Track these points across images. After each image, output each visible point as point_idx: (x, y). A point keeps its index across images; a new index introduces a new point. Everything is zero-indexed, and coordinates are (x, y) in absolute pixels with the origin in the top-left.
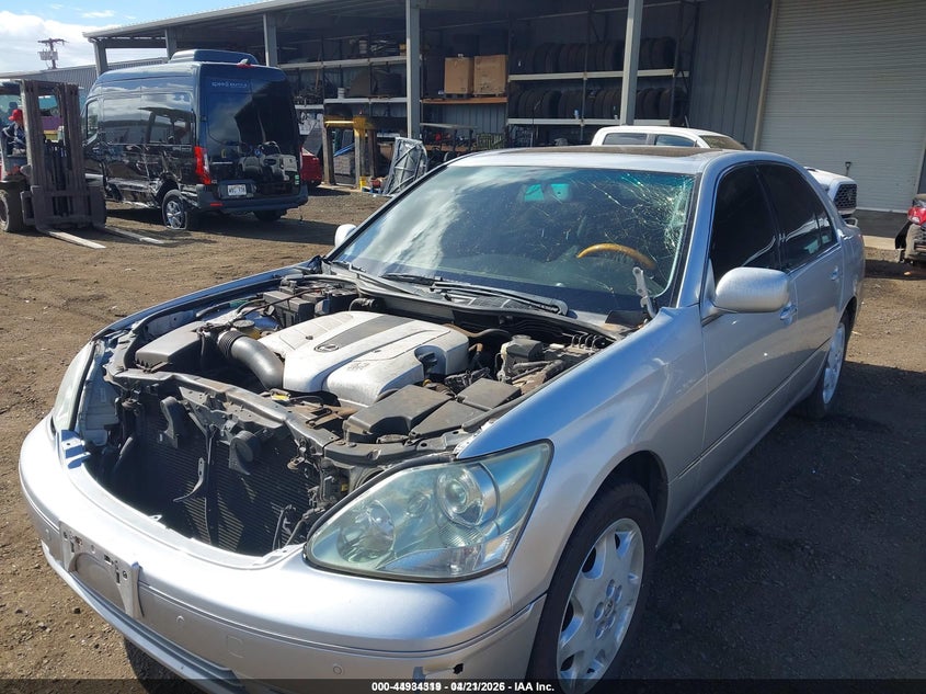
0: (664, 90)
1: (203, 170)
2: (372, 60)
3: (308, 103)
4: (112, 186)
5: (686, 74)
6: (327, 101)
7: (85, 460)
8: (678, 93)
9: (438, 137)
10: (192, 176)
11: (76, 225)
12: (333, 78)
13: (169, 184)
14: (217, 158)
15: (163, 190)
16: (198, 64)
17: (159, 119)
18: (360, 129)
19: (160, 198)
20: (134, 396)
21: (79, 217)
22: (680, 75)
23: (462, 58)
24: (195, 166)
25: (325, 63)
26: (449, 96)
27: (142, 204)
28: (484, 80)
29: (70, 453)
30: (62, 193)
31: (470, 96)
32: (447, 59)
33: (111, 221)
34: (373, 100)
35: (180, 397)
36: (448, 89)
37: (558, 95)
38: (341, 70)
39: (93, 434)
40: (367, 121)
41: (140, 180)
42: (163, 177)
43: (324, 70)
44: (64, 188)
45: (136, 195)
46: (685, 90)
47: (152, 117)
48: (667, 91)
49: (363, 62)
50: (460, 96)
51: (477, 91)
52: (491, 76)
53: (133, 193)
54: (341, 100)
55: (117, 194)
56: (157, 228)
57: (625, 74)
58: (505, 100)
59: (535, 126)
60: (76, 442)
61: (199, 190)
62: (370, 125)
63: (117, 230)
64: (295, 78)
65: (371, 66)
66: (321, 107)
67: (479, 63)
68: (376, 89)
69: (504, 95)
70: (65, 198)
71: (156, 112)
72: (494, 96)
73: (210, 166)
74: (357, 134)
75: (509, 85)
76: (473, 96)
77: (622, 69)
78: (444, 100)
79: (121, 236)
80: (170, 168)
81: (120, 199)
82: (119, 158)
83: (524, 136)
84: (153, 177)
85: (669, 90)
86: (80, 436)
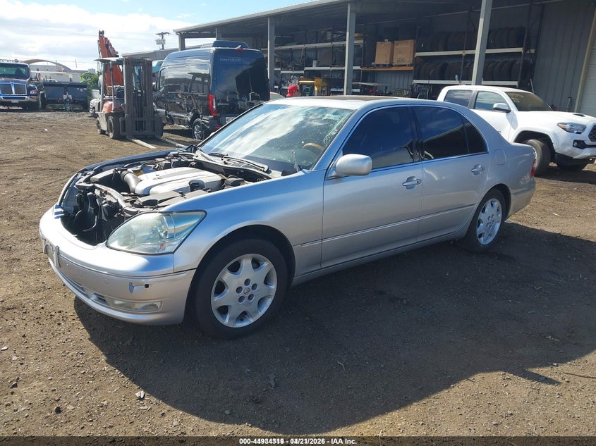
0: (516, 61)
1: (212, 108)
2: (334, 43)
3: (295, 70)
4: (169, 115)
5: (533, 51)
6: (306, 68)
7: (61, 217)
8: (526, 64)
9: (371, 91)
10: (208, 111)
11: (147, 136)
12: (311, 55)
13: (196, 116)
14: (224, 101)
15: (193, 118)
16: (214, 49)
17: (197, 79)
18: (318, 86)
19: (191, 123)
20: (81, 192)
21: (148, 132)
22: (528, 52)
23: (387, 42)
24: (208, 106)
25: (306, 45)
26: (378, 66)
27: (183, 126)
28: (400, 56)
29: (56, 213)
30: (140, 119)
31: (391, 65)
32: (378, 43)
33: (165, 135)
34: (333, 68)
35: (94, 193)
36: (377, 62)
37: (445, 65)
38: (316, 50)
39: (68, 208)
40: (323, 81)
41: (183, 113)
42: (193, 112)
43: (306, 50)
44: (142, 116)
45: (181, 121)
46: (531, 62)
47: (194, 78)
48: (518, 62)
49: (329, 44)
50: (385, 66)
51: (395, 62)
52: (404, 53)
53: (179, 120)
54: (314, 68)
55: (171, 120)
56: (188, 140)
57: (477, 52)
58: (412, 68)
59: (430, 85)
60: (60, 210)
61: (210, 119)
62: (325, 84)
63: (167, 140)
64: (290, 54)
65: (333, 47)
66: (303, 72)
67: (397, 45)
68: (335, 61)
69: (412, 65)
70: (142, 122)
71: (196, 75)
72: (405, 66)
73: (217, 106)
74: (316, 89)
75: (415, 59)
76: (392, 66)
77: (475, 49)
78: (374, 68)
79: (167, 143)
80: (197, 106)
81: (173, 123)
82: (173, 101)
83: (423, 91)
84: (188, 111)
85: (520, 61)
86: (62, 208)
